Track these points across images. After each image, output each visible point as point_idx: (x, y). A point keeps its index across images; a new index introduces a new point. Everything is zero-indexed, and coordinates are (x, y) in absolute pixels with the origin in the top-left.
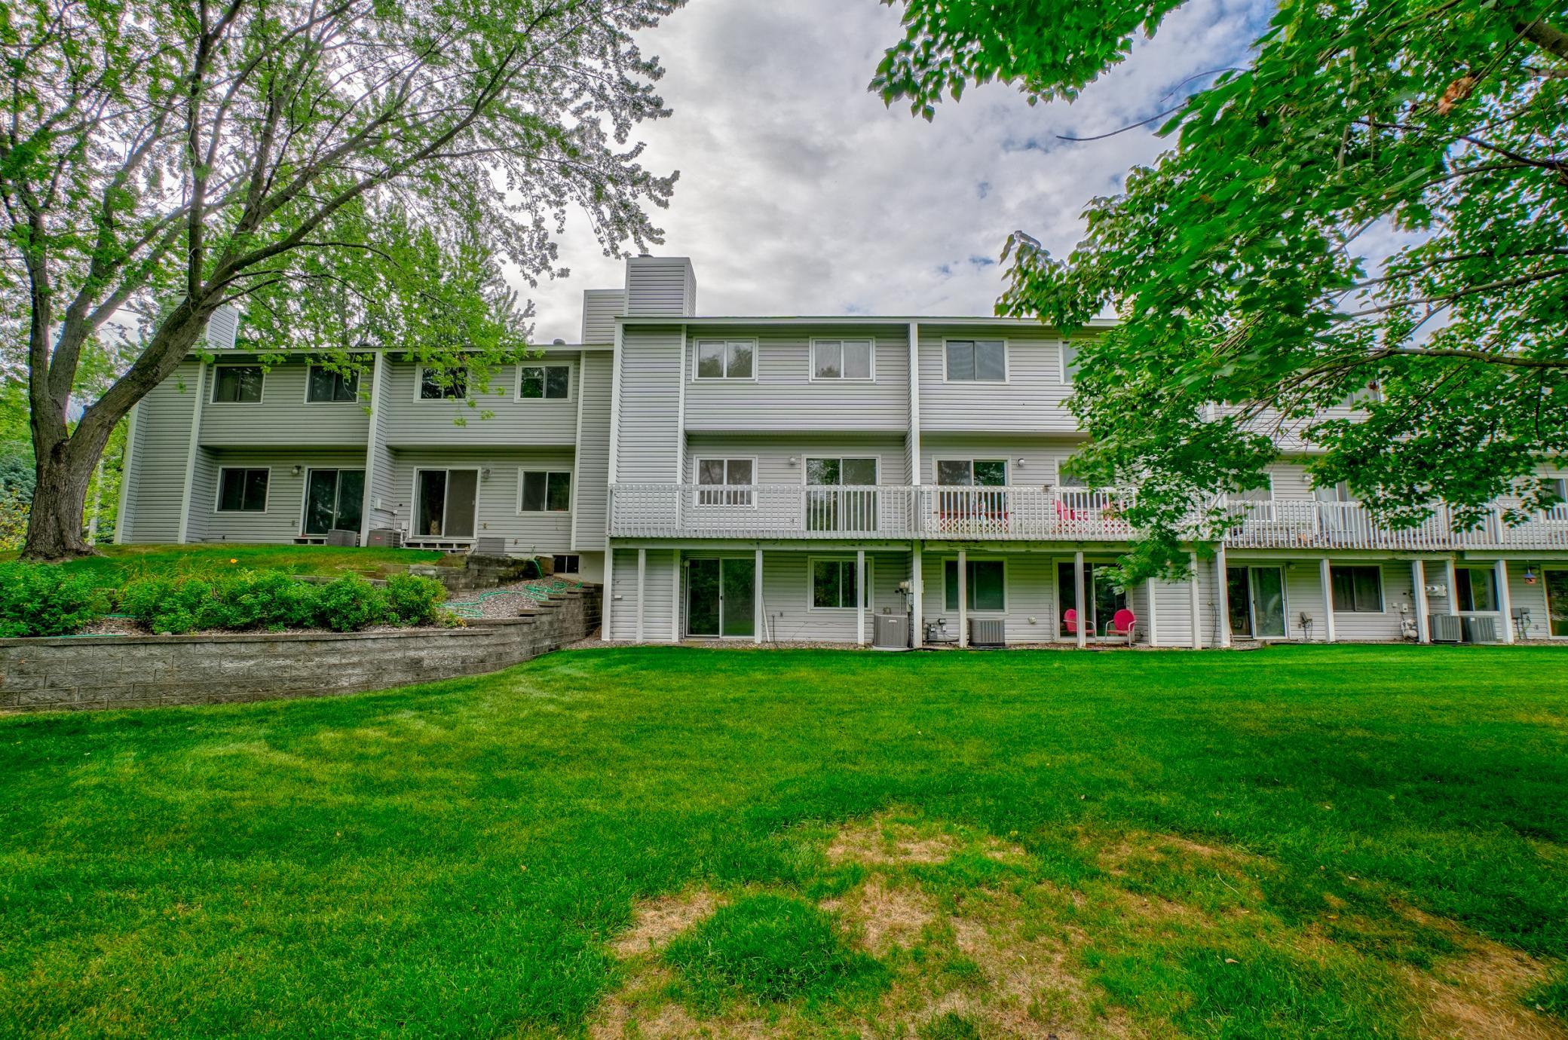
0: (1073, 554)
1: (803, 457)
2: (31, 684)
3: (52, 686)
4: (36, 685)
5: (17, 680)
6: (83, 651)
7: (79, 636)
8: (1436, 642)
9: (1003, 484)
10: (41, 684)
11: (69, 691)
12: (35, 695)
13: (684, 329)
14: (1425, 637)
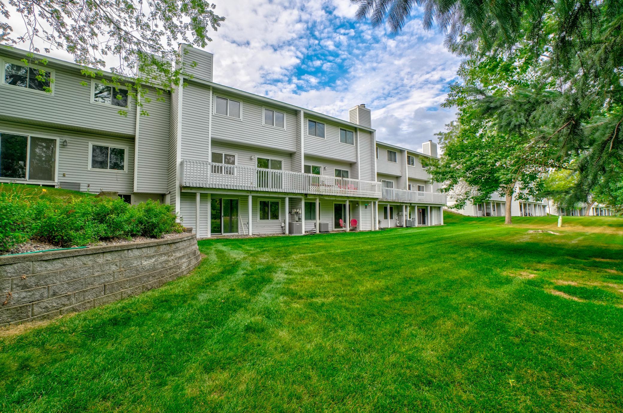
0: (345, 201)
1: (257, 156)
2: (37, 296)
3: (54, 294)
4: (42, 296)
5: (24, 294)
6: (67, 262)
7: (75, 248)
8: (407, 227)
9: (319, 174)
10: (46, 295)
11: (68, 297)
12: (43, 305)
13: (211, 88)
14: (404, 226)
